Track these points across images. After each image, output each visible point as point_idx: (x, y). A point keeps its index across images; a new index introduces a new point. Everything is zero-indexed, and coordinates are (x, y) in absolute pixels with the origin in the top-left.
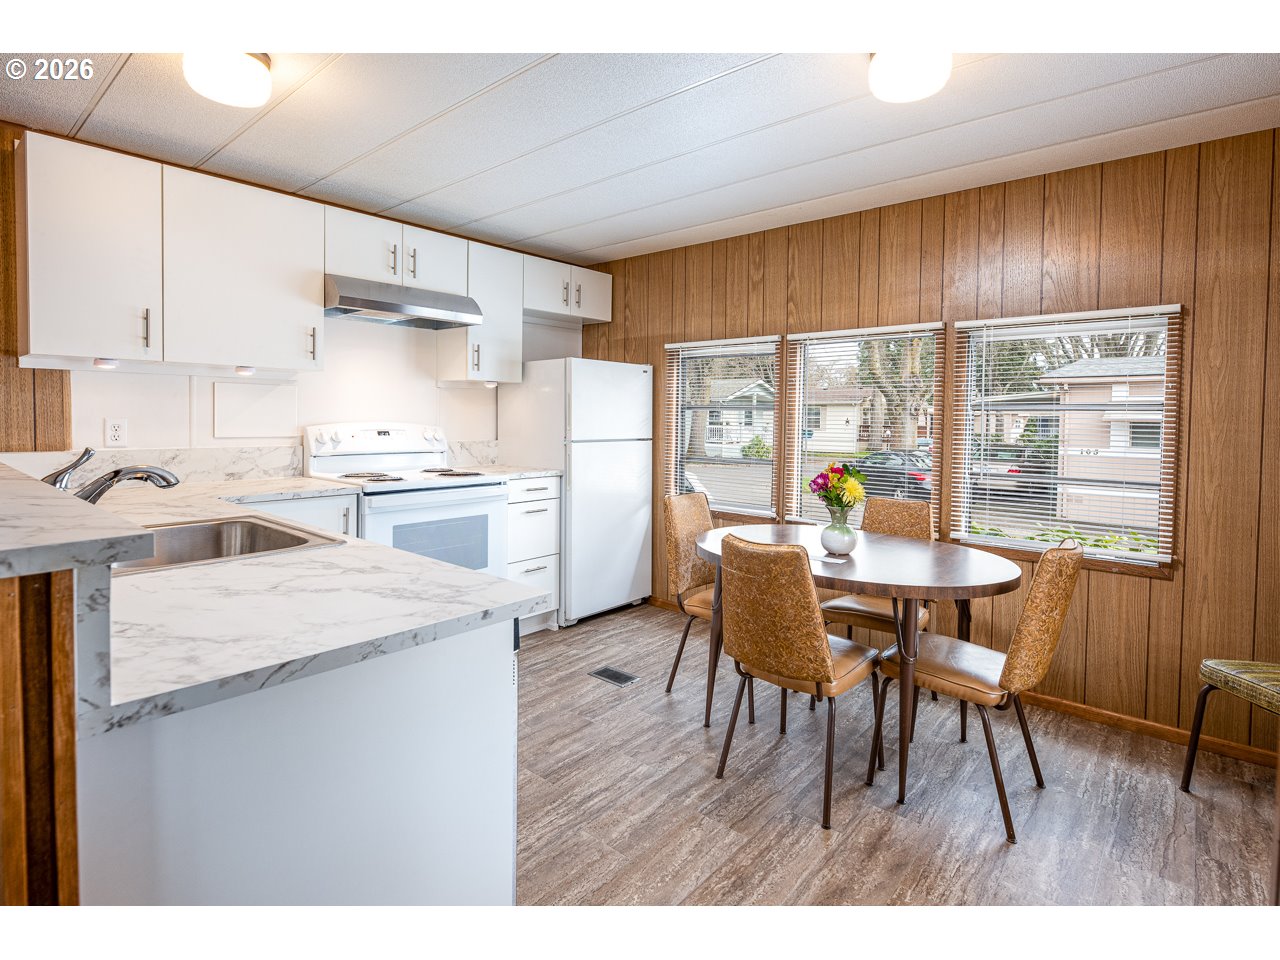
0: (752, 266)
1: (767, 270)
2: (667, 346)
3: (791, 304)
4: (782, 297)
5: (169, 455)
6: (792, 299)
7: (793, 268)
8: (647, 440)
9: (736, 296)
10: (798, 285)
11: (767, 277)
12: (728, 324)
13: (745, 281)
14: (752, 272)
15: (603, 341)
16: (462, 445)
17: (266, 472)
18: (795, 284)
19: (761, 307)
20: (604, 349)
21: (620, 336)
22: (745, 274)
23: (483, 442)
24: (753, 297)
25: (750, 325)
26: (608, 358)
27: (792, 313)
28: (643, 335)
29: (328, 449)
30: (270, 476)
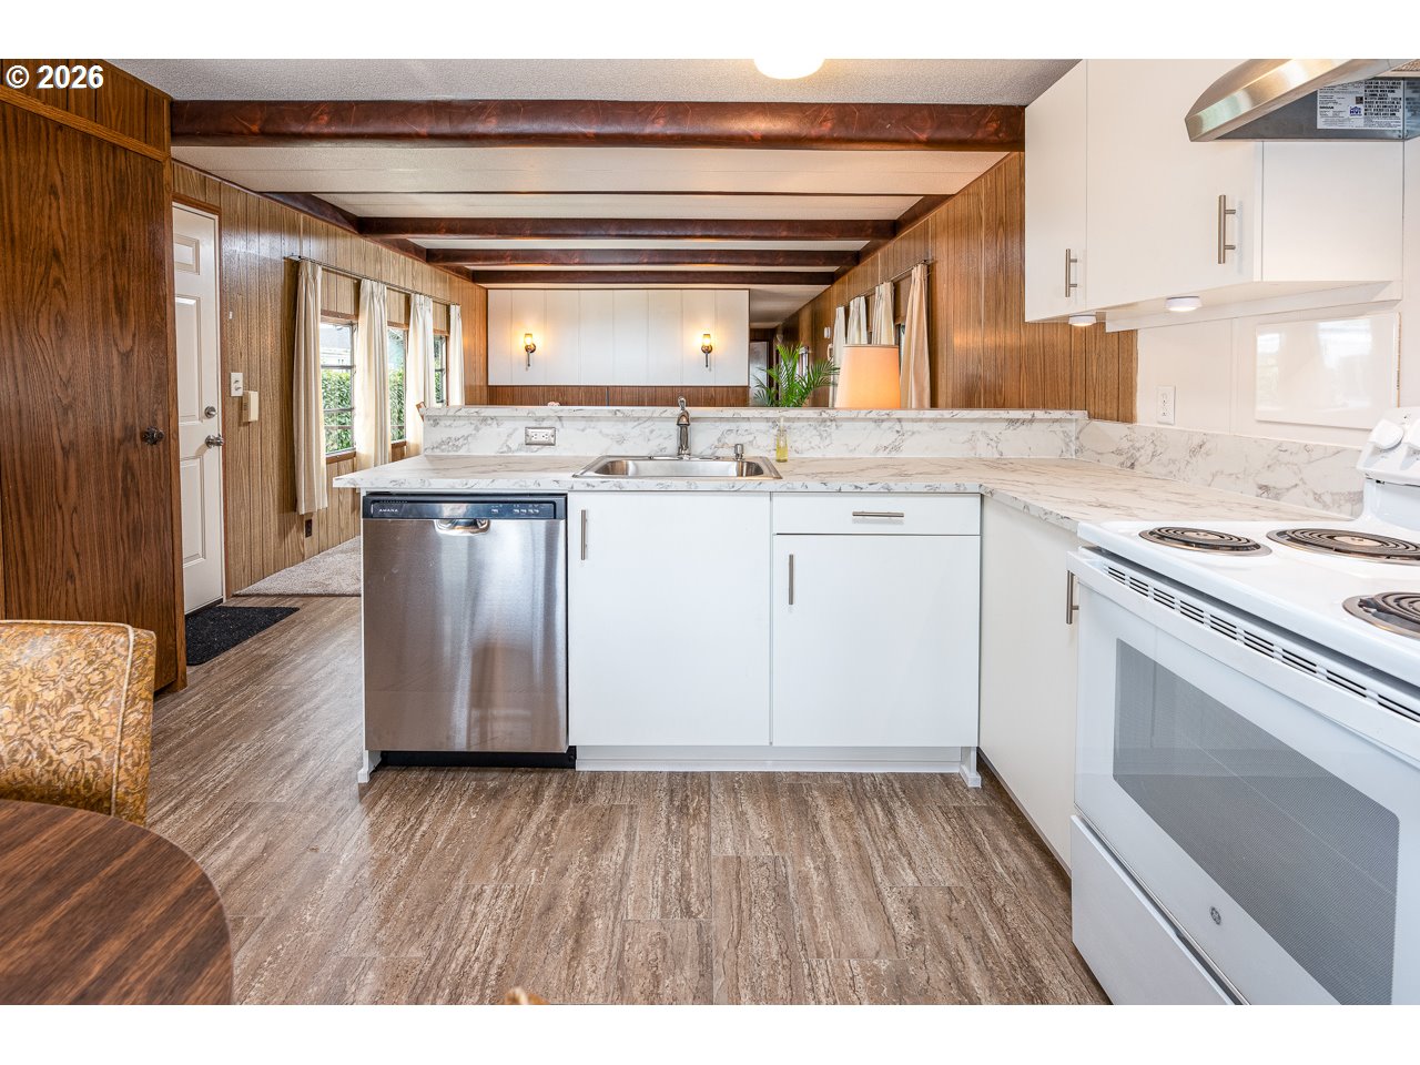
5: (1196, 441)
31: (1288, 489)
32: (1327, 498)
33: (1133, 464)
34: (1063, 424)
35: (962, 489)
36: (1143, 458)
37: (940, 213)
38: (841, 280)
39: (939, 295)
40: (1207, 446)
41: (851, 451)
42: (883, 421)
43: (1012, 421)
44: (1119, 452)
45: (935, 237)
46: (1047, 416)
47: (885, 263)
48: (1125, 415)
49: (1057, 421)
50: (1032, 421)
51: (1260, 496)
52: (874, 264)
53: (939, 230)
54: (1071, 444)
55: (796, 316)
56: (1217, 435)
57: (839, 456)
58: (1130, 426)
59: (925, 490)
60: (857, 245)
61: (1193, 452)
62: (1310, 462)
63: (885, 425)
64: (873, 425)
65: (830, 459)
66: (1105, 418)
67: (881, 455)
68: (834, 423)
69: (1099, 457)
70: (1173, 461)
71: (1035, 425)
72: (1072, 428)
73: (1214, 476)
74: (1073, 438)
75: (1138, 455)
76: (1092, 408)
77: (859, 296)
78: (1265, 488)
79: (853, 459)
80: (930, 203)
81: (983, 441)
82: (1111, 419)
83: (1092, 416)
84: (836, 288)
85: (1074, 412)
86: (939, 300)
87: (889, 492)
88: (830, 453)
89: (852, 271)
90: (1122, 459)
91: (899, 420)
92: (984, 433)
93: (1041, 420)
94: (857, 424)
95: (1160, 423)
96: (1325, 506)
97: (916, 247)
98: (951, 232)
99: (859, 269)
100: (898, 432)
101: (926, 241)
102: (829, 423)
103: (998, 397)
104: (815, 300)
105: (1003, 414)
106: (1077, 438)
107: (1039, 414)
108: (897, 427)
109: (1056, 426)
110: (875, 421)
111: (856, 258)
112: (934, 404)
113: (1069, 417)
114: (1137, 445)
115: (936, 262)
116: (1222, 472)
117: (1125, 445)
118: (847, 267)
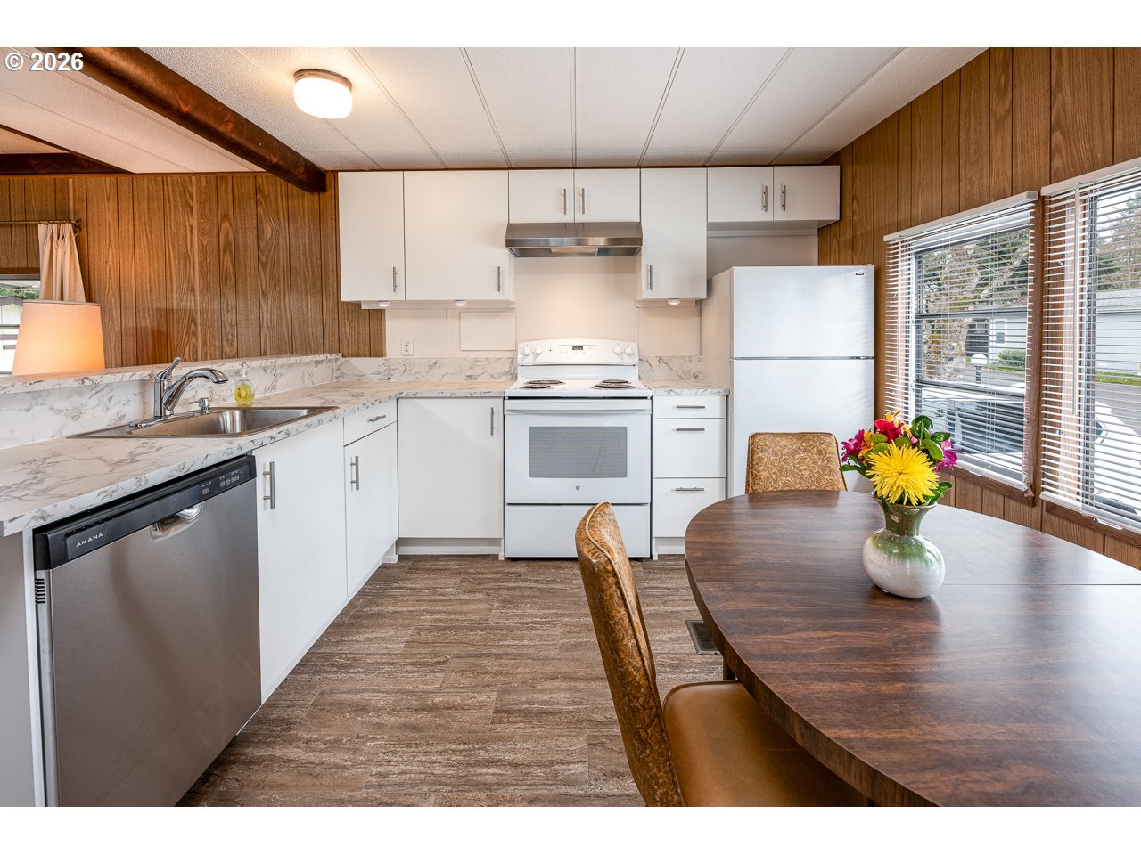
0: (994, 95)
1: (1017, 93)
2: (886, 238)
3: (1057, 136)
4: (1041, 126)
5: (433, 362)
6: (1058, 125)
7: (1059, 74)
8: (868, 358)
9: (973, 148)
10: (1068, 99)
11: (1017, 103)
12: (963, 191)
13: (985, 121)
14: (994, 104)
15: (835, 243)
16: (660, 360)
17: (492, 376)
18: (1064, 98)
19: (1009, 154)
20: (835, 253)
21: (849, 236)
22: (985, 110)
23: (684, 357)
24: (997, 142)
25: (992, 185)
26: (838, 263)
27: (1058, 149)
28: (869, 229)
29: (530, 360)
30: (495, 378)
32: (496, 376)
40: (439, 363)
48: (381, 354)
56: (443, 358)
58: (384, 358)
61: (431, 367)
62: (488, 364)
75: (392, 373)
78: (469, 376)
82: (365, 356)
90: (380, 376)
95: (401, 356)
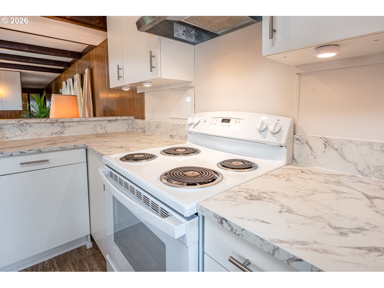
5: (157, 124)
31: (175, 136)
33: (144, 132)
34: (127, 121)
35: (77, 147)
36: (146, 129)
37: (93, 52)
38: (64, 72)
39: (94, 79)
40: (160, 125)
41: (38, 136)
42: (54, 123)
43: (110, 121)
44: (141, 128)
45: (92, 60)
46: (121, 118)
47: (78, 68)
48: (143, 118)
49: (125, 120)
50: (117, 120)
51: (170, 138)
52: (75, 67)
53: (93, 58)
54: (130, 127)
55: (51, 84)
56: (162, 122)
57: (32, 138)
58: (143, 120)
59: (60, 149)
60: (69, 60)
61: (157, 127)
62: (179, 128)
63: (55, 124)
64: (49, 125)
65: (26, 140)
66: (138, 118)
67: (54, 136)
68: (28, 125)
69: (137, 130)
70: (153, 130)
71: (118, 122)
72: (130, 122)
73: (161, 133)
74: (131, 125)
75: (145, 128)
76: (135, 115)
77: (70, 78)
78: (171, 136)
79: (39, 138)
80: (91, 48)
81: (99, 128)
83: (136, 118)
84: (63, 75)
85: (130, 117)
86: (95, 81)
87: (40, 152)
88: (27, 137)
89: (67, 70)
90: (142, 130)
91: (63, 122)
92: (100, 125)
93: (120, 120)
94: (41, 125)
95: (150, 119)
96: (182, 140)
97: (87, 63)
98: (97, 58)
99: (70, 69)
100: (62, 127)
101: (90, 61)
102: (25, 125)
103: (112, 113)
104: (57, 79)
105: (106, 118)
106: (132, 125)
107: (119, 118)
108: (62, 125)
109: (125, 122)
110: (51, 123)
111: (69, 64)
112: (95, 115)
113: (128, 118)
114: (145, 126)
115: (93, 68)
116: (163, 132)
117: (142, 126)
118: (66, 68)
